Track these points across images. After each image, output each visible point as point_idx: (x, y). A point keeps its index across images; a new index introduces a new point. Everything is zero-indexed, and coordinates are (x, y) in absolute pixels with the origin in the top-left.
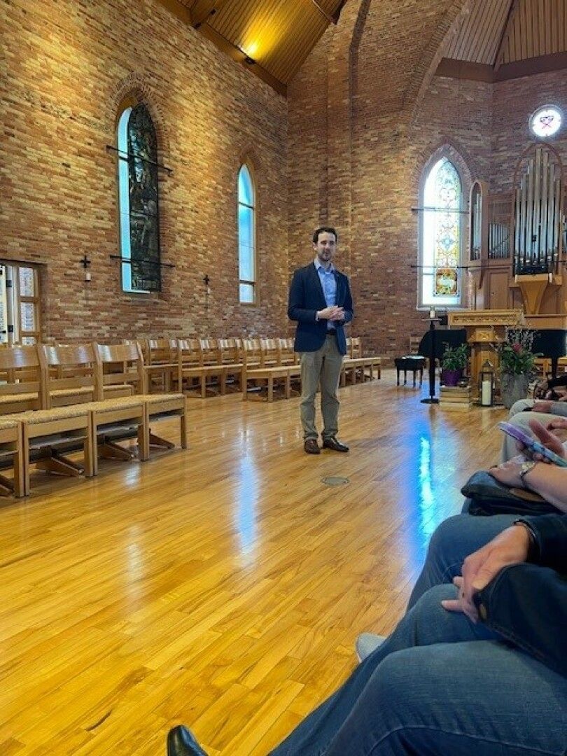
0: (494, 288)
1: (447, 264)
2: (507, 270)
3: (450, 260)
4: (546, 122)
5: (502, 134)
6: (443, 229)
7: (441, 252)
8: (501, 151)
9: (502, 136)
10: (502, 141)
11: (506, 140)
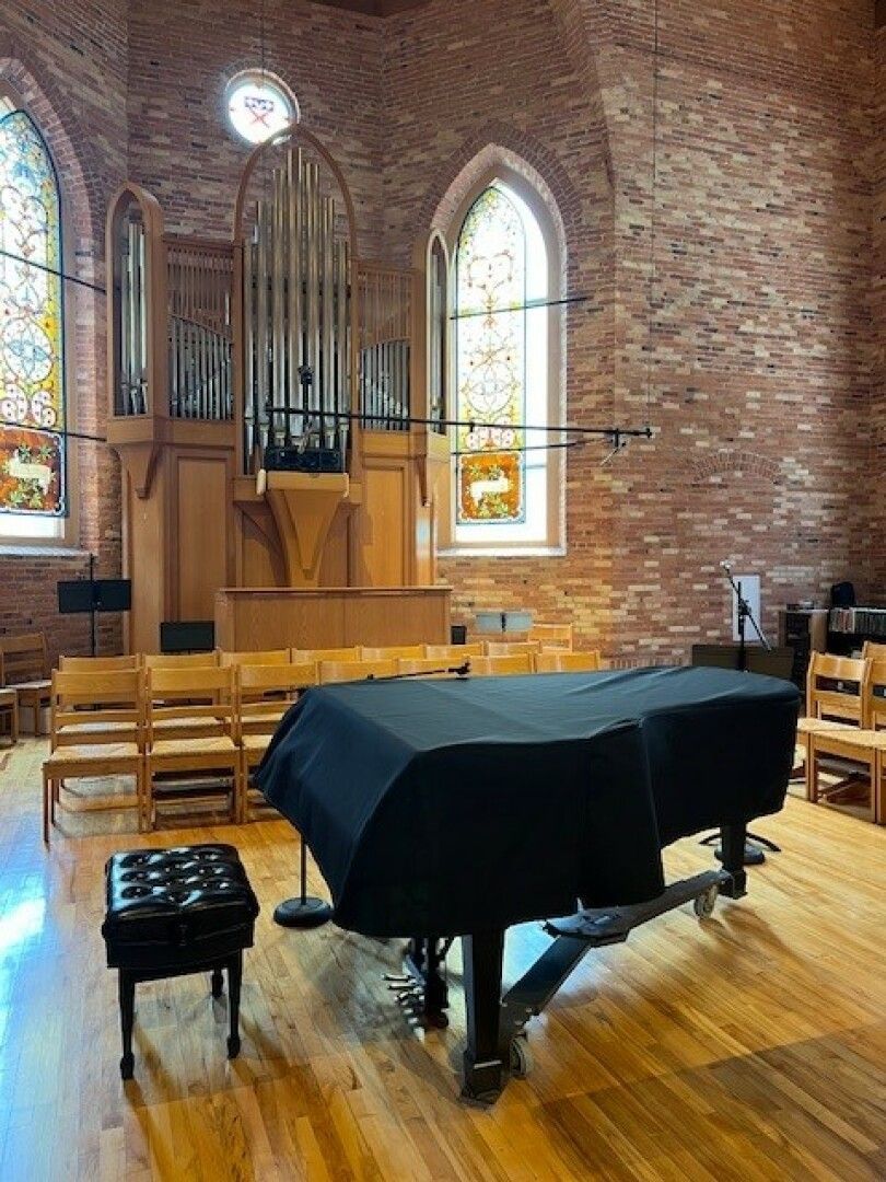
0: (189, 501)
1: (29, 417)
2: (227, 454)
3: (36, 408)
4: (258, 108)
5: (159, 102)
6: (14, 311)
7: (11, 377)
8: (156, 145)
9: (159, 108)
10: (158, 120)
11: (165, 121)
